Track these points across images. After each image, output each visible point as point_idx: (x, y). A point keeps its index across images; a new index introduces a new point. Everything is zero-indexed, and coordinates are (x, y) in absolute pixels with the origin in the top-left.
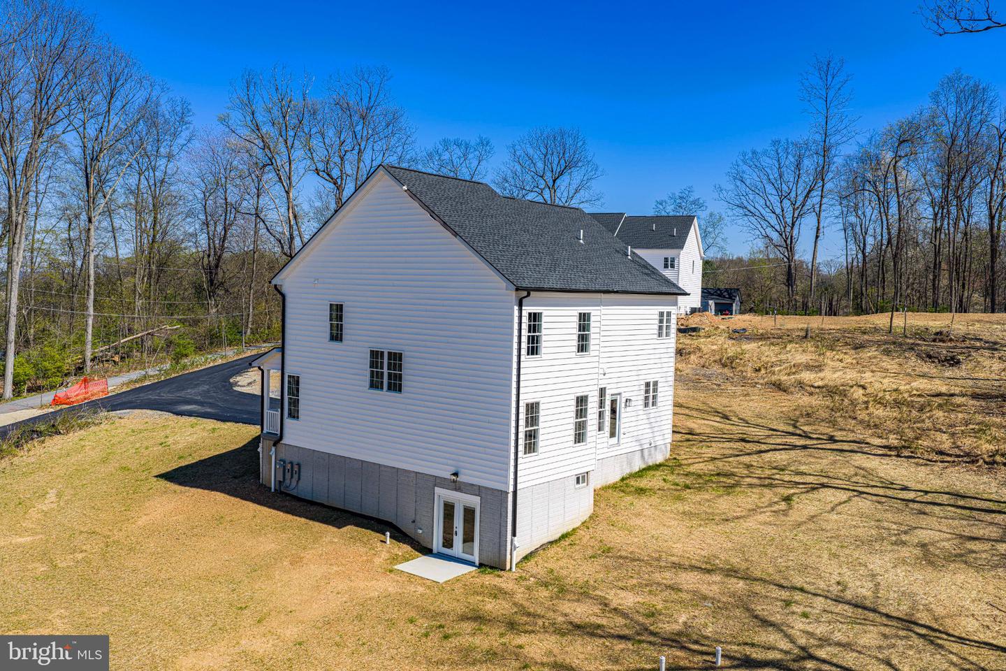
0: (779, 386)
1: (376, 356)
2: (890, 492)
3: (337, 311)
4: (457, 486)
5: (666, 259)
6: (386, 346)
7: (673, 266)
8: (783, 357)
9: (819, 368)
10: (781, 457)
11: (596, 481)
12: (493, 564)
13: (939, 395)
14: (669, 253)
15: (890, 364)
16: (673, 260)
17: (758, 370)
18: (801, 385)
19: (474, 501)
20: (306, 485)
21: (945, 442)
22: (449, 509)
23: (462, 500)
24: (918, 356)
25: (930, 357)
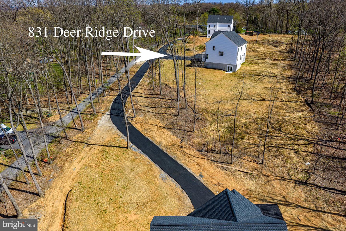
0: (254, 51)
1: (220, 52)
2: (268, 64)
3: (214, 47)
4: (230, 65)
5: (228, 25)
6: (221, 51)
7: (230, 27)
8: (254, 46)
9: (259, 48)
10: (257, 61)
11: (241, 64)
12: (235, 72)
13: (275, 52)
14: (229, 24)
15: (268, 47)
16: (230, 25)
17: (250, 49)
18: (257, 51)
19: (232, 66)
20: (209, 66)
21: (275, 58)
22: (229, 67)
23: (230, 66)
24: (273, 46)
25: (274, 46)
